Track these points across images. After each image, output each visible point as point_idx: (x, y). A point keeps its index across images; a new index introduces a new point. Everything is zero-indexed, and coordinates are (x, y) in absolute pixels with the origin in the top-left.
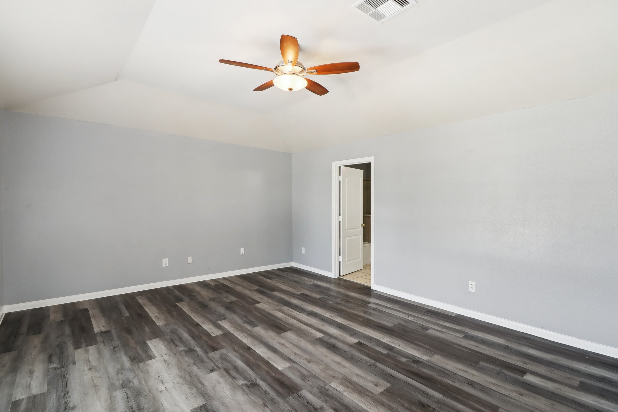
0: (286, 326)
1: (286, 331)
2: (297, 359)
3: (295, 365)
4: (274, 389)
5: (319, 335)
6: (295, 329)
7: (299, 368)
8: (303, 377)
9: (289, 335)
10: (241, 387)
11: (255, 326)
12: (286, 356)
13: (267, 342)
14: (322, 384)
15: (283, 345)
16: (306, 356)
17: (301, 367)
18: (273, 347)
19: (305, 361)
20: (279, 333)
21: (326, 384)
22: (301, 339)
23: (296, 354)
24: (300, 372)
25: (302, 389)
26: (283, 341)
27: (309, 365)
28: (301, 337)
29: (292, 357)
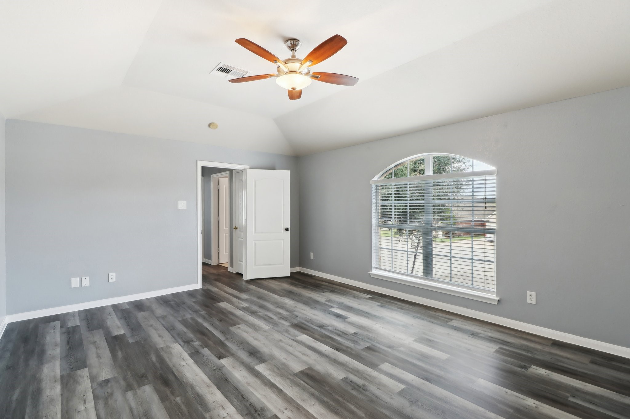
0: (302, 382)
1: (302, 372)
2: (291, 342)
3: (293, 338)
4: (307, 325)
5: (261, 368)
6: (290, 376)
7: (290, 336)
8: (287, 331)
9: (297, 367)
10: (329, 326)
11: (345, 380)
12: (300, 344)
13: (322, 357)
14: (276, 328)
15: (304, 354)
16: (282, 344)
17: (288, 337)
18: (313, 351)
19: (284, 340)
20: (310, 369)
21: (273, 328)
22: (284, 361)
23: (291, 346)
24: (289, 334)
25: (289, 326)
26: (305, 358)
27: (281, 338)
28: (284, 364)
29: (295, 344)
